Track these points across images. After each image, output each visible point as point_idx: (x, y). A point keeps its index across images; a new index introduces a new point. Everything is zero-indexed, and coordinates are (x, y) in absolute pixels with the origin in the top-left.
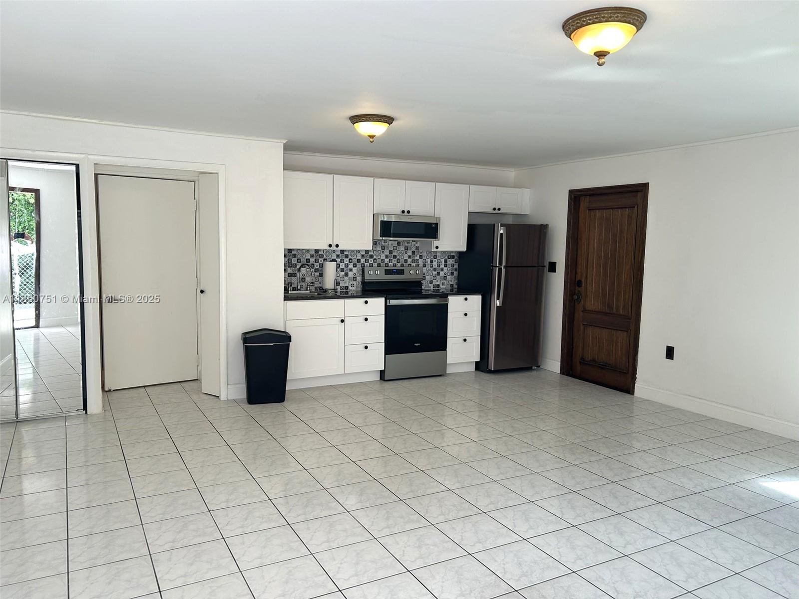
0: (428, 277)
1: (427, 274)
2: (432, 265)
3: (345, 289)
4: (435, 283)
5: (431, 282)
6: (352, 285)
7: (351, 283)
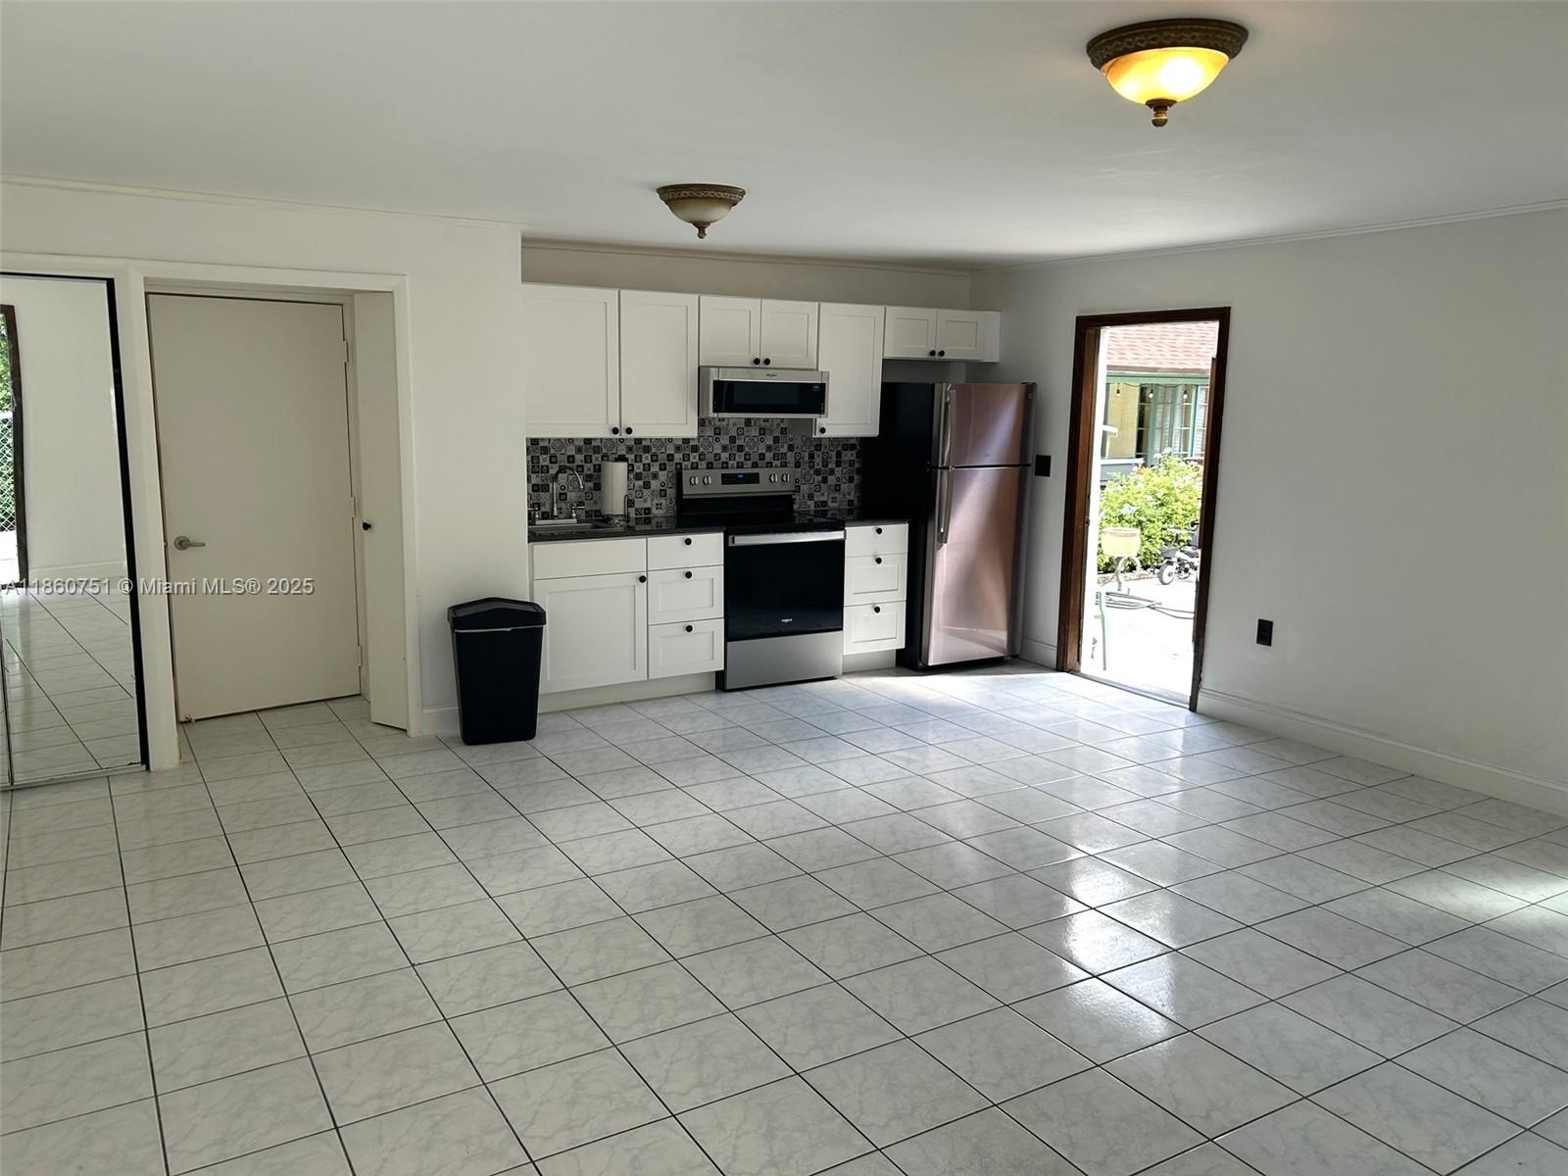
0: (806, 486)
1: (803, 482)
2: (811, 464)
3: (645, 513)
4: (818, 497)
5: (811, 497)
6: (658, 506)
7: (657, 502)
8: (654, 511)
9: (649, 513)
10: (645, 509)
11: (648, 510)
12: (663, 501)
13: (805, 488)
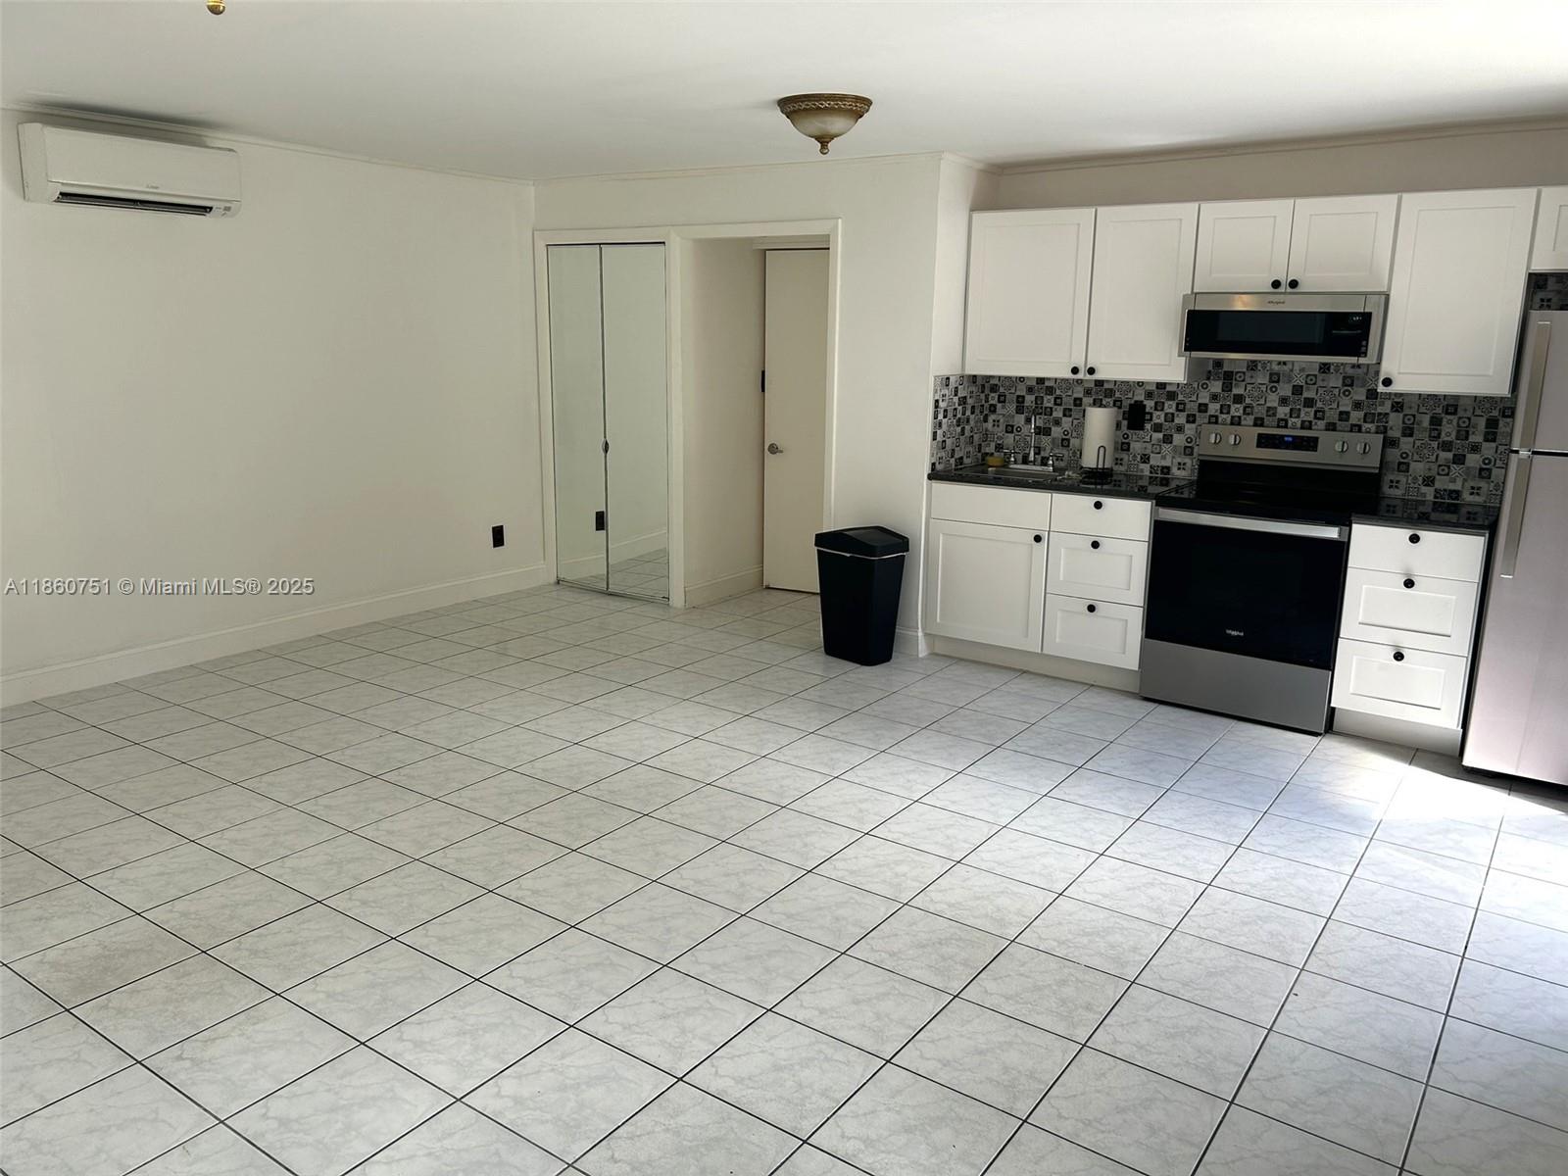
0: (1420, 465)
1: (1416, 457)
2: (1435, 433)
3: (1162, 473)
4: (1441, 483)
5: (1429, 481)
6: (1182, 466)
7: (1179, 460)
8: (1175, 471)
9: (1168, 473)
10: (1163, 468)
11: (1166, 470)
12: (1187, 460)
13: (1418, 468)
